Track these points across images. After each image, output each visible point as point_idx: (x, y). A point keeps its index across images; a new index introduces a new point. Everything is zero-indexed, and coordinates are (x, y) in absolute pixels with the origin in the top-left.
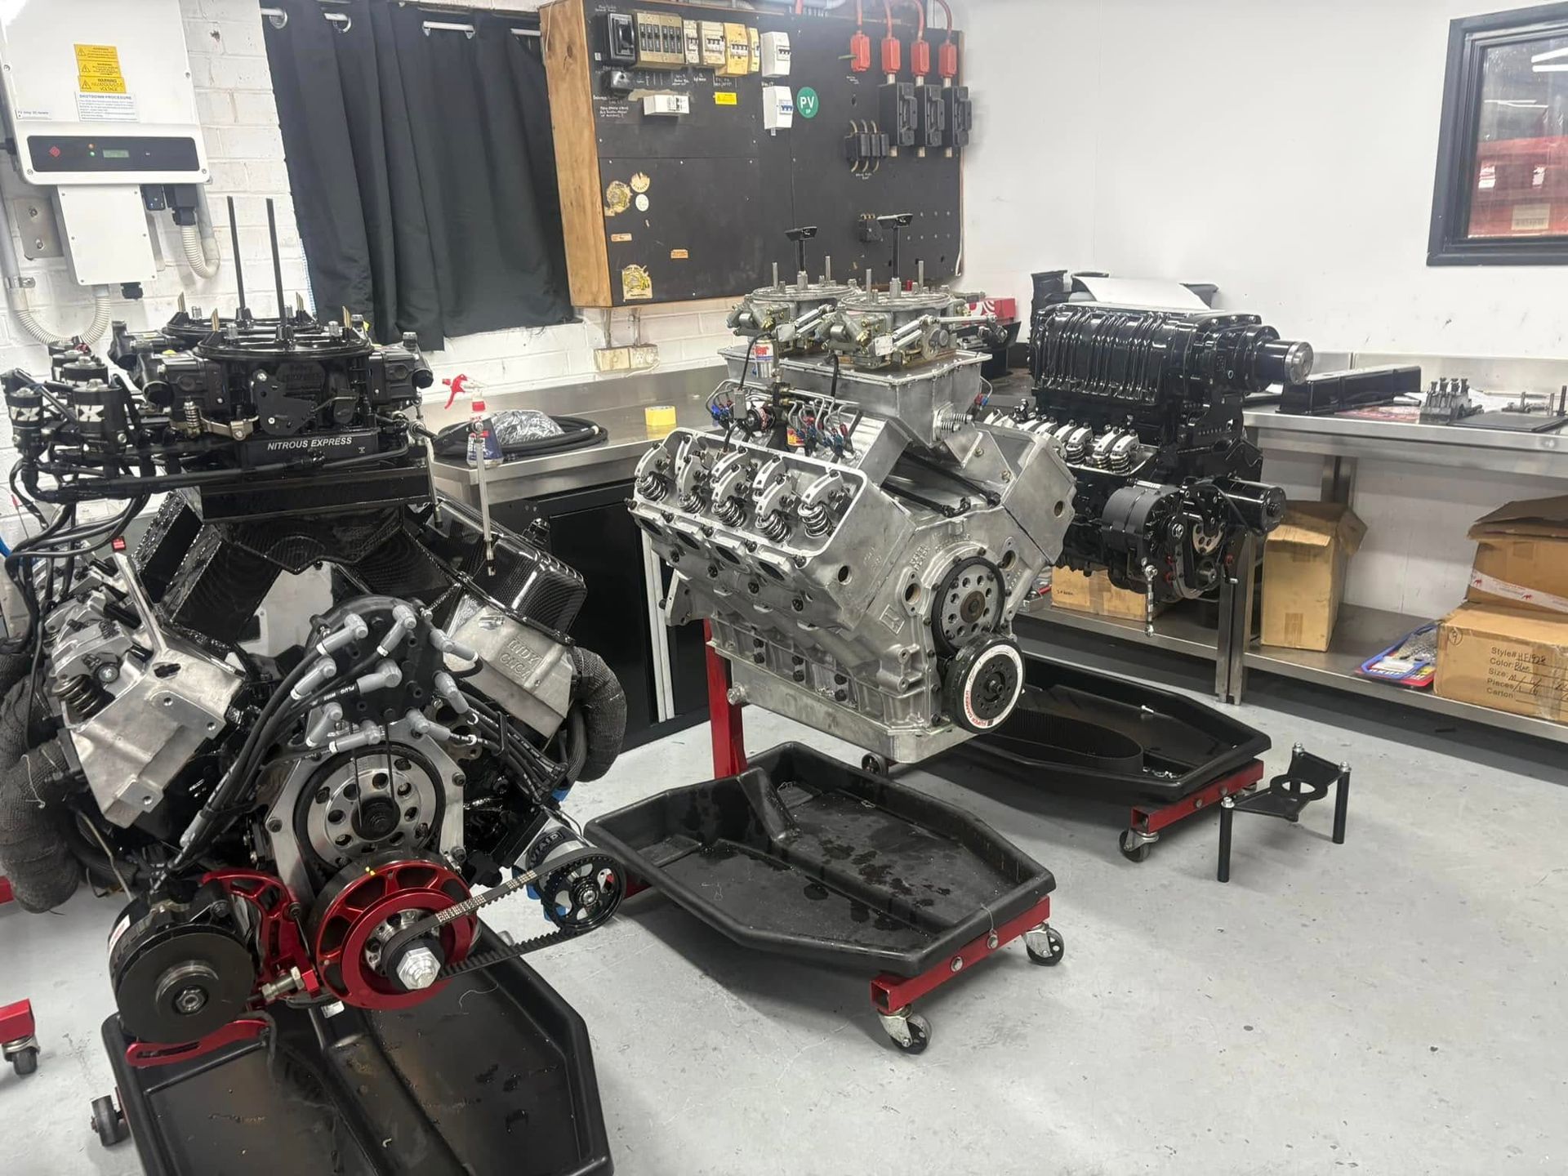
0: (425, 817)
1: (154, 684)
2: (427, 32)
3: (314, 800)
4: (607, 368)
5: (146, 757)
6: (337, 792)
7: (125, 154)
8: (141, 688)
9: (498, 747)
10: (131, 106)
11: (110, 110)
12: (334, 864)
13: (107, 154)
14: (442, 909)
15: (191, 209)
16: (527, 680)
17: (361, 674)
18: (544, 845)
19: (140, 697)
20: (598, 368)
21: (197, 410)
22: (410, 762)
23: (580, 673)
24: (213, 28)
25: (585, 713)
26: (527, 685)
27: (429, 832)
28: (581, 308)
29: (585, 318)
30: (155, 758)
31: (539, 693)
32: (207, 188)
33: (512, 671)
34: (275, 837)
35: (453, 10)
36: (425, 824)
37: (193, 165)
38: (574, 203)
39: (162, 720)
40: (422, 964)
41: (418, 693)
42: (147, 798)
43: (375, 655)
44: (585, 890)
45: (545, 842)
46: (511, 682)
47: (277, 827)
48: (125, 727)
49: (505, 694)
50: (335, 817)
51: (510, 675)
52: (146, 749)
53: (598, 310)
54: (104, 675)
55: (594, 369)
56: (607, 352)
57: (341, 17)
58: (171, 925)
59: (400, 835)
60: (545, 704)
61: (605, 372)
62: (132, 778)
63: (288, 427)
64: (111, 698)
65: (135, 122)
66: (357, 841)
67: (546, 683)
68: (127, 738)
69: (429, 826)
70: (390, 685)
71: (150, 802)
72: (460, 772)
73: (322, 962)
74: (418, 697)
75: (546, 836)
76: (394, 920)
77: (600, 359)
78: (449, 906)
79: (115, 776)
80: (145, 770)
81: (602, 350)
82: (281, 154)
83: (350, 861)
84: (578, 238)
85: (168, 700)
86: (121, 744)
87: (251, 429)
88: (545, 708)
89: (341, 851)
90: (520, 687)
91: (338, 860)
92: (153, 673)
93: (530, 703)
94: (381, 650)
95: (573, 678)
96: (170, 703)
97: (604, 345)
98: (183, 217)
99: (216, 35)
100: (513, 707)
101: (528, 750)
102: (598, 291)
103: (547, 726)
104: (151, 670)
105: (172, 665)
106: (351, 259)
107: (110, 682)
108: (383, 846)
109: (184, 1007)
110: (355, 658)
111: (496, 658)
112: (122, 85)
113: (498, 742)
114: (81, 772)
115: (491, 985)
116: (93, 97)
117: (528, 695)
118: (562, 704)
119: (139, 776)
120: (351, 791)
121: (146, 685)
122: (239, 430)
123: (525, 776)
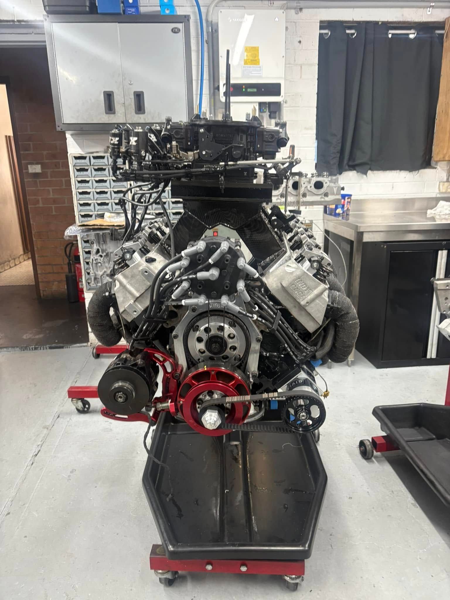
0: (239, 352)
1: (143, 264)
2: (390, 36)
3: (192, 329)
4: (444, 191)
5: (138, 295)
6: (202, 328)
7: (255, 90)
8: (139, 265)
9: (271, 326)
10: (260, 70)
11: (253, 72)
12: (197, 361)
13: (249, 90)
14: (230, 396)
15: (275, 112)
16: (302, 301)
17: (201, 270)
18: (294, 384)
19: (137, 268)
20: (439, 190)
21: (177, 146)
22: (236, 324)
23: (332, 303)
24: (299, 39)
25: (336, 326)
26: (303, 303)
27: (240, 359)
28: (437, 162)
29: (438, 167)
30: (140, 296)
31: (308, 309)
32: (285, 105)
33: (296, 294)
34: (175, 341)
35: (404, 24)
36: (240, 355)
37: (278, 94)
38: (444, 111)
39: (144, 280)
40: (212, 418)
41: (227, 287)
42: (135, 311)
43: (207, 263)
44: (301, 412)
45: (295, 382)
46: (295, 300)
47: (176, 337)
48: (131, 280)
49: (292, 305)
50: (200, 340)
51: (294, 296)
52: (138, 291)
53: (445, 162)
54: (126, 256)
55: (437, 191)
56: (446, 183)
57: (353, 31)
58: (122, 364)
59: (226, 357)
60: (311, 315)
61: (442, 193)
62: (132, 302)
63: (211, 156)
64: (128, 266)
65: (260, 77)
66: (207, 353)
67: (312, 305)
68: (131, 285)
69: (241, 356)
70: (211, 279)
71: (136, 313)
72: (260, 336)
73: (179, 402)
74: (227, 289)
75: (297, 379)
76: (211, 393)
77: (441, 187)
78: (234, 395)
79: (125, 300)
80: (137, 299)
81: (443, 182)
82: (316, 91)
83: (203, 361)
84: (442, 128)
85: (146, 272)
86: (129, 286)
87: (197, 156)
88: (311, 317)
89: (201, 356)
90: (299, 303)
91: (199, 359)
92: (144, 260)
93: (303, 313)
94: (210, 261)
95: (328, 305)
96: (147, 274)
97: (445, 179)
98: (272, 116)
99: (300, 42)
100: (295, 313)
101: (292, 334)
102: (446, 153)
103: (311, 327)
104: (144, 258)
105: (153, 259)
106: (335, 135)
107: (129, 260)
108: (219, 359)
109: (117, 398)
110: (200, 262)
111: (288, 286)
112: (259, 62)
113: (272, 323)
114: (114, 294)
115: (299, 445)
116: (248, 67)
117: (302, 308)
118: (320, 316)
119: (135, 301)
120: (207, 330)
121: (140, 264)
122: (191, 156)
123: (286, 345)
